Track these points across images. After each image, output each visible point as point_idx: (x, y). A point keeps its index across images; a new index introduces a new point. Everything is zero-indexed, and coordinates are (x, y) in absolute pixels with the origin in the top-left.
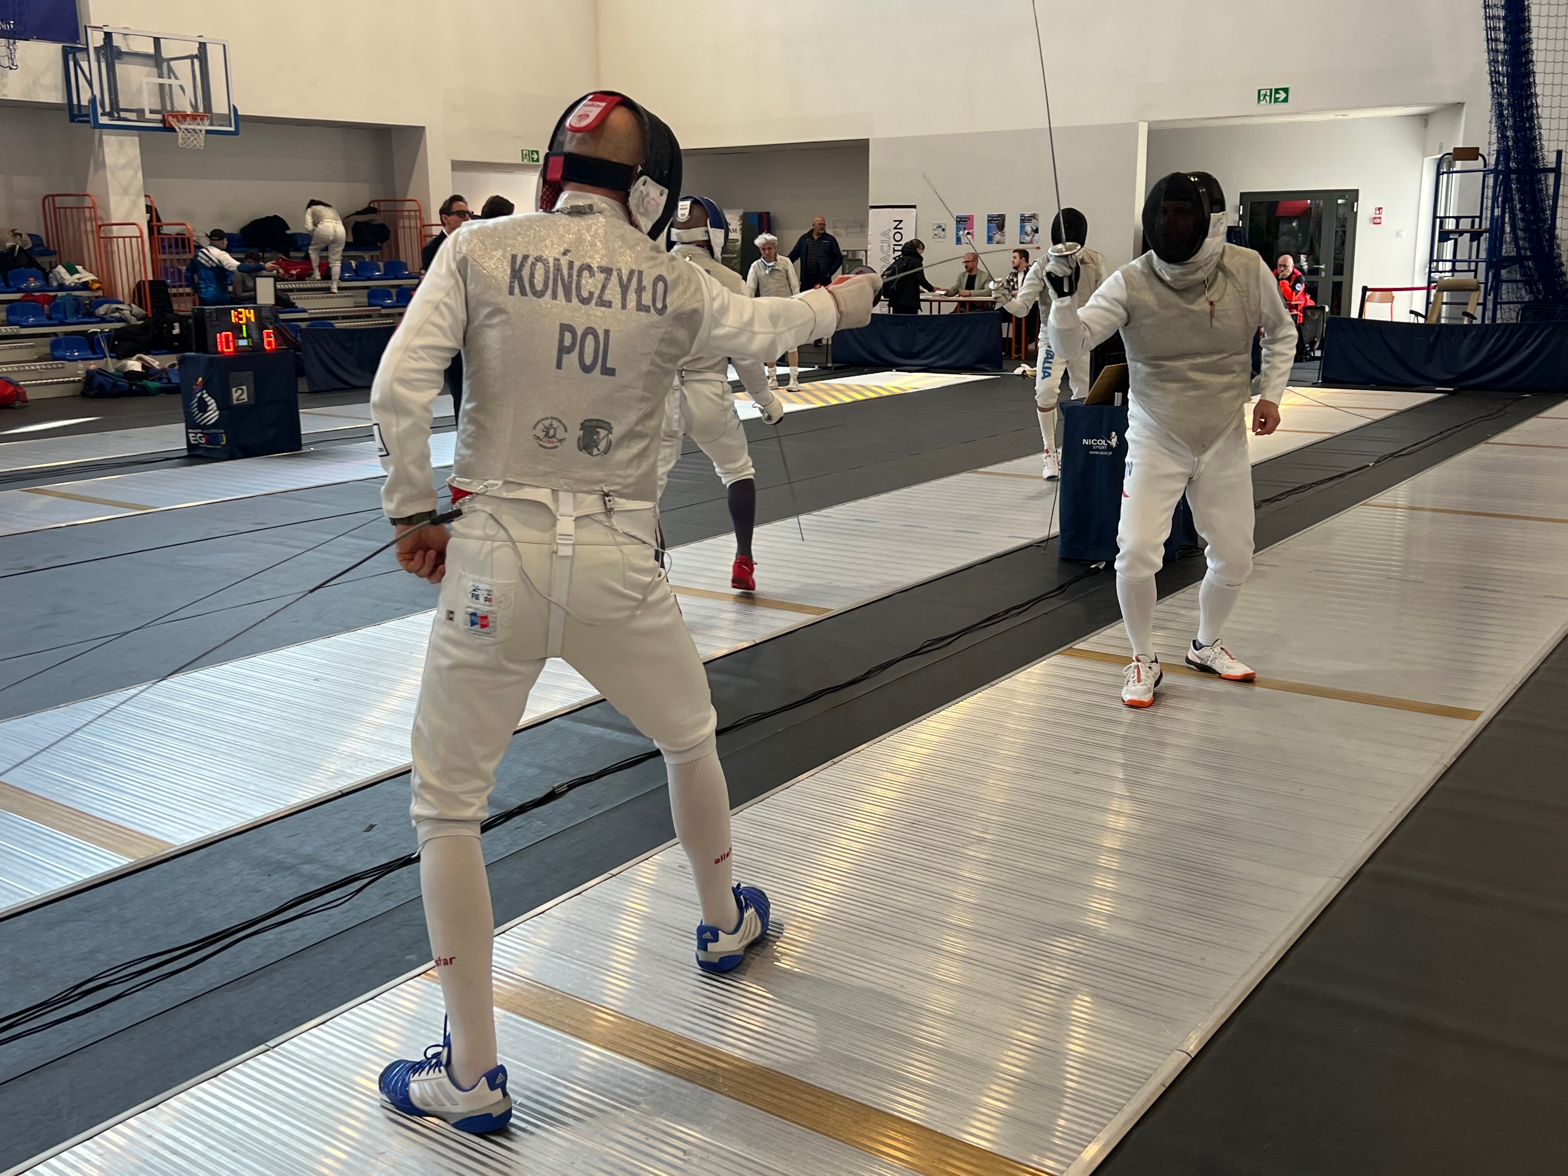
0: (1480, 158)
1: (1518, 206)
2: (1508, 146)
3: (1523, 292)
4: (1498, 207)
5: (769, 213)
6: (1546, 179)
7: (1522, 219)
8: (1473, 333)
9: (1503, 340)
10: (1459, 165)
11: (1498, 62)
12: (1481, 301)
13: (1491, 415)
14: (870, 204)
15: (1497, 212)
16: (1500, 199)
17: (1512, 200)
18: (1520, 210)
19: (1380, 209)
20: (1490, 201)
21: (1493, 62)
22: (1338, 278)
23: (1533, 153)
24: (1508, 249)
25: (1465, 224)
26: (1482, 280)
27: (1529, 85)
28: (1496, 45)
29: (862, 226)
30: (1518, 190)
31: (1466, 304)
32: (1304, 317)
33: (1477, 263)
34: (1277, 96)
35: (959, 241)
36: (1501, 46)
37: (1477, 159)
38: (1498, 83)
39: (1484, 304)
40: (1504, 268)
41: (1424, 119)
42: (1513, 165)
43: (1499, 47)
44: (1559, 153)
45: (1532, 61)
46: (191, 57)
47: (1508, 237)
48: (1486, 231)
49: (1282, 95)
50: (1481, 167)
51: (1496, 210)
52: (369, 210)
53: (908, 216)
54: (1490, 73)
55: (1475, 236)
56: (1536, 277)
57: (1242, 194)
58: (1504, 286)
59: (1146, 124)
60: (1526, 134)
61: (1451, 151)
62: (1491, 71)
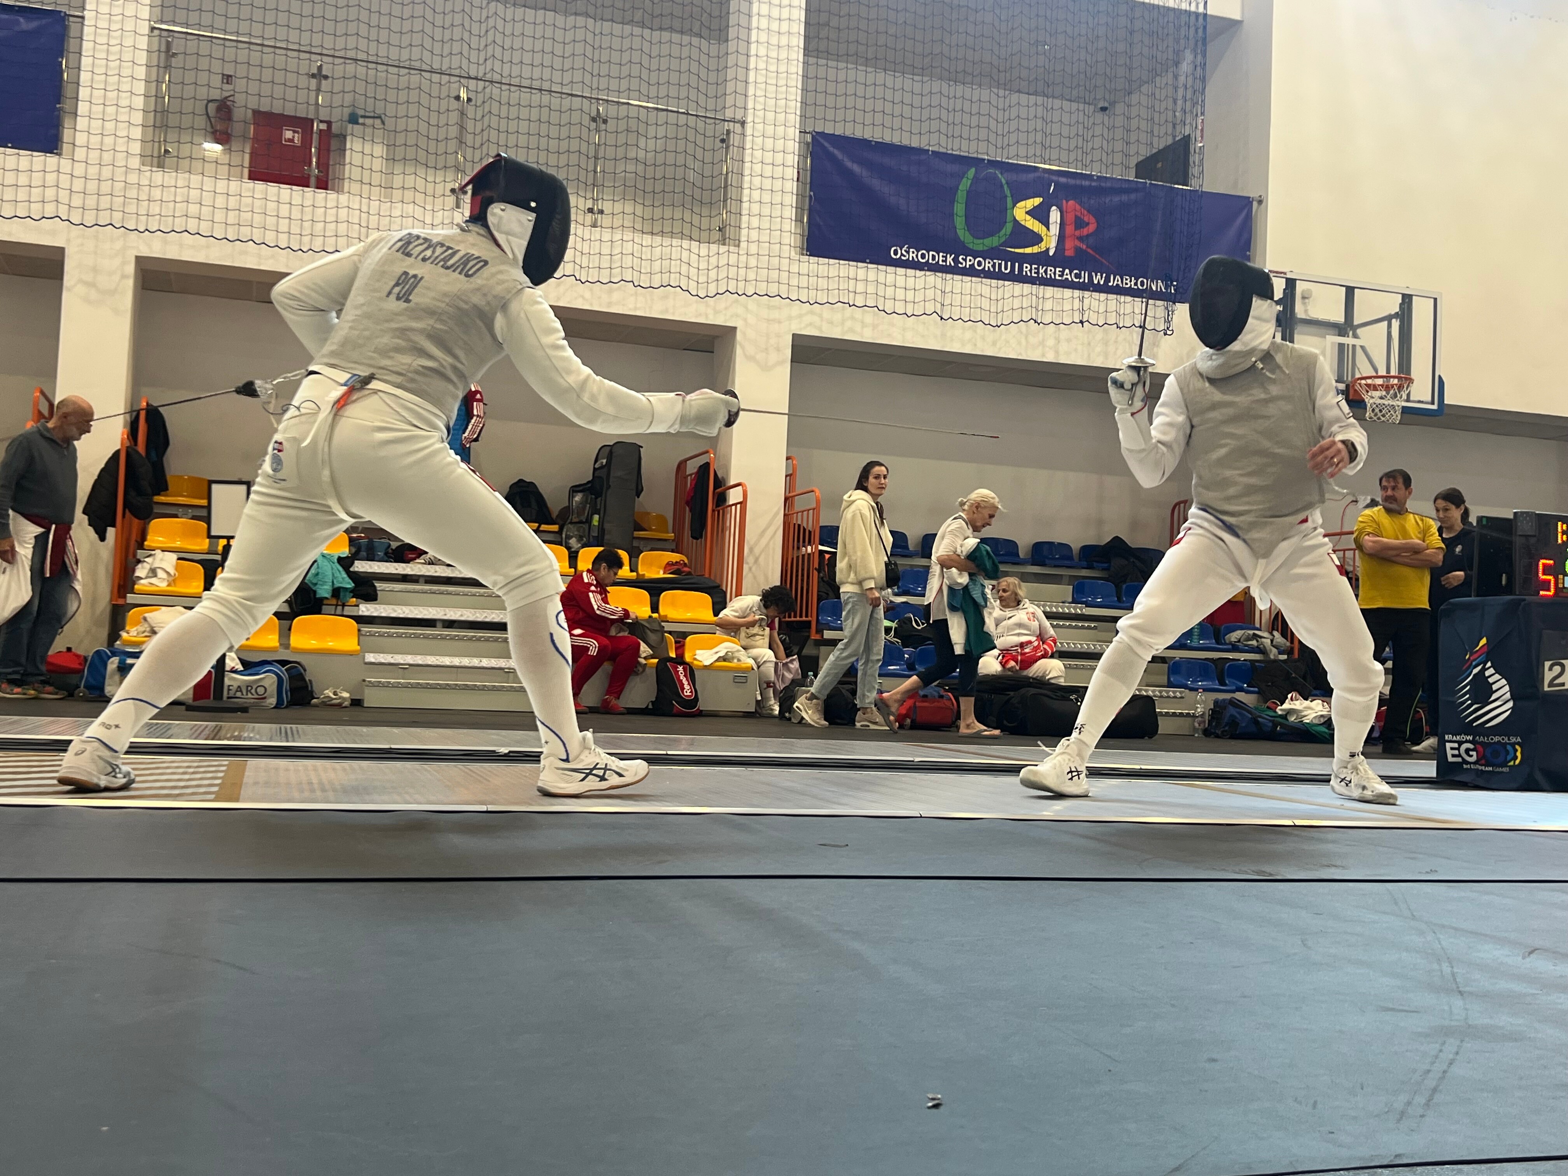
46: (1389, 318)
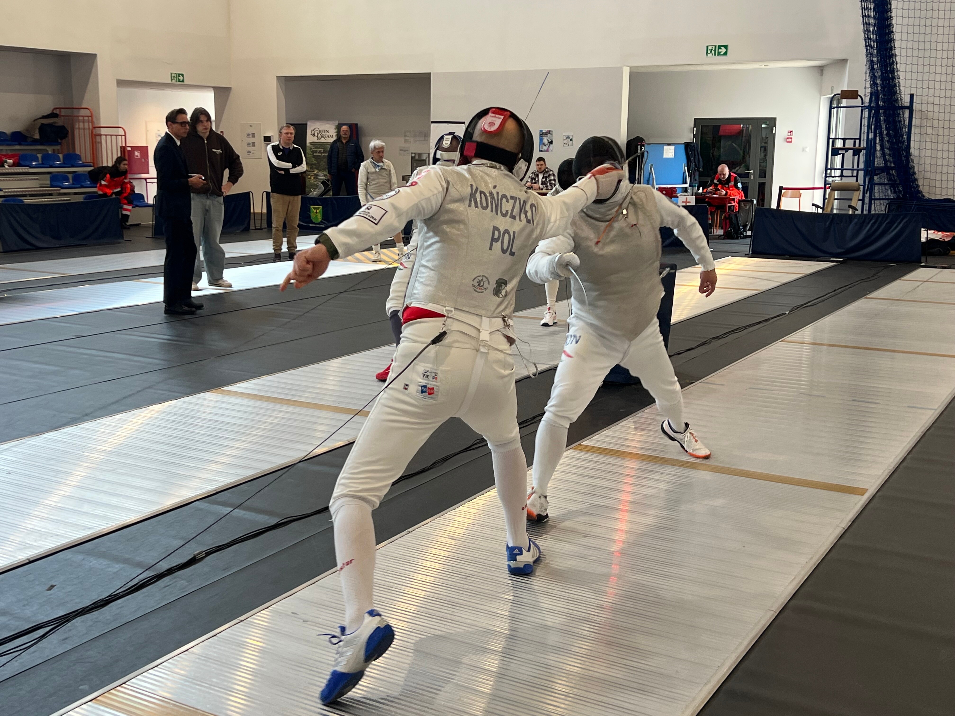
0: (859, 97)
1: (885, 132)
2: (877, 90)
3: (889, 191)
4: (871, 132)
5: (357, 124)
6: (903, 114)
7: (888, 141)
8: (856, 220)
9: (876, 225)
10: (844, 102)
11: (870, 31)
12: (861, 198)
13: (869, 278)
14: (432, 120)
15: (871, 136)
16: (873, 127)
17: (881, 128)
18: (886, 134)
19: (791, 132)
20: (866, 128)
21: (866, 31)
22: (762, 180)
23: (894, 95)
24: (878, 162)
25: (849, 144)
26: (862, 183)
27: (891, 49)
28: (869, 20)
29: (425, 136)
30: (885, 121)
31: (851, 200)
32: (739, 207)
33: (858, 171)
34: (720, 50)
36: (872, 21)
37: (857, 98)
38: (870, 46)
39: (863, 200)
40: (876, 175)
41: (821, 69)
42: (881, 103)
43: (871, 22)
44: (912, 96)
45: (893, 32)
47: (878, 154)
48: (863, 149)
49: (723, 50)
50: (860, 104)
51: (870, 134)
52: (53, 115)
54: (865, 40)
55: (857, 152)
56: (898, 182)
57: (695, 119)
58: (877, 188)
59: (629, 68)
60: (889, 82)
61: (840, 93)
62: (865, 38)
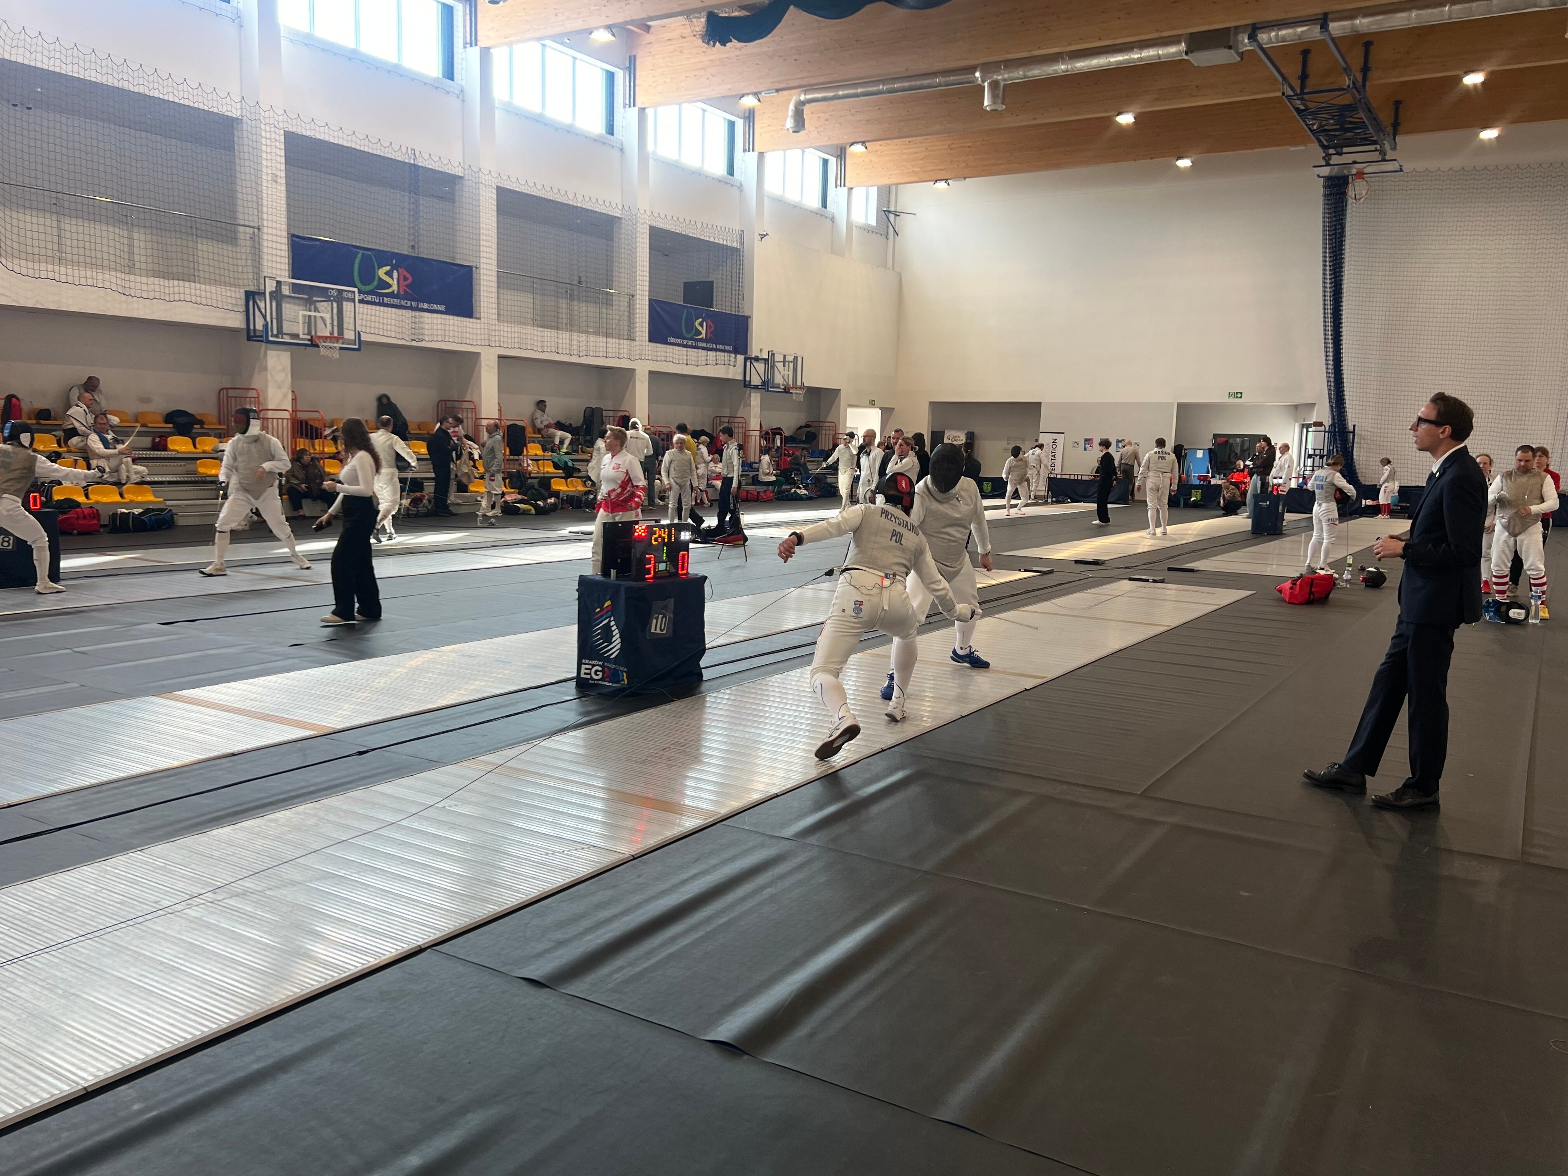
0: (1323, 426)
2: (1335, 422)
6: (1349, 435)
10: (1315, 428)
11: (1331, 390)
14: (1041, 431)
16: (1331, 443)
17: (1336, 443)
20: (1327, 443)
21: (1329, 390)
23: (1345, 425)
25: (1317, 452)
27: (1343, 400)
30: (1338, 439)
34: (1237, 395)
35: (1085, 449)
38: (1331, 398)
41: (1291, 408)
42: (1336, 429)
43: (1331, 384)
44: (1354, 426)
45: (1344, 395)
49: (1239, 395)
50: (1324, 430)
52: (807, 426)
53: (1060, 438)
54: (1328, 394)
55: (1322, 457)
57: (1214, 434)
59: (1178, 403)
60: (1342, 418)
61: (1307, 422)
